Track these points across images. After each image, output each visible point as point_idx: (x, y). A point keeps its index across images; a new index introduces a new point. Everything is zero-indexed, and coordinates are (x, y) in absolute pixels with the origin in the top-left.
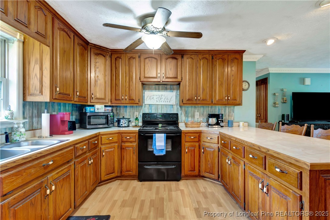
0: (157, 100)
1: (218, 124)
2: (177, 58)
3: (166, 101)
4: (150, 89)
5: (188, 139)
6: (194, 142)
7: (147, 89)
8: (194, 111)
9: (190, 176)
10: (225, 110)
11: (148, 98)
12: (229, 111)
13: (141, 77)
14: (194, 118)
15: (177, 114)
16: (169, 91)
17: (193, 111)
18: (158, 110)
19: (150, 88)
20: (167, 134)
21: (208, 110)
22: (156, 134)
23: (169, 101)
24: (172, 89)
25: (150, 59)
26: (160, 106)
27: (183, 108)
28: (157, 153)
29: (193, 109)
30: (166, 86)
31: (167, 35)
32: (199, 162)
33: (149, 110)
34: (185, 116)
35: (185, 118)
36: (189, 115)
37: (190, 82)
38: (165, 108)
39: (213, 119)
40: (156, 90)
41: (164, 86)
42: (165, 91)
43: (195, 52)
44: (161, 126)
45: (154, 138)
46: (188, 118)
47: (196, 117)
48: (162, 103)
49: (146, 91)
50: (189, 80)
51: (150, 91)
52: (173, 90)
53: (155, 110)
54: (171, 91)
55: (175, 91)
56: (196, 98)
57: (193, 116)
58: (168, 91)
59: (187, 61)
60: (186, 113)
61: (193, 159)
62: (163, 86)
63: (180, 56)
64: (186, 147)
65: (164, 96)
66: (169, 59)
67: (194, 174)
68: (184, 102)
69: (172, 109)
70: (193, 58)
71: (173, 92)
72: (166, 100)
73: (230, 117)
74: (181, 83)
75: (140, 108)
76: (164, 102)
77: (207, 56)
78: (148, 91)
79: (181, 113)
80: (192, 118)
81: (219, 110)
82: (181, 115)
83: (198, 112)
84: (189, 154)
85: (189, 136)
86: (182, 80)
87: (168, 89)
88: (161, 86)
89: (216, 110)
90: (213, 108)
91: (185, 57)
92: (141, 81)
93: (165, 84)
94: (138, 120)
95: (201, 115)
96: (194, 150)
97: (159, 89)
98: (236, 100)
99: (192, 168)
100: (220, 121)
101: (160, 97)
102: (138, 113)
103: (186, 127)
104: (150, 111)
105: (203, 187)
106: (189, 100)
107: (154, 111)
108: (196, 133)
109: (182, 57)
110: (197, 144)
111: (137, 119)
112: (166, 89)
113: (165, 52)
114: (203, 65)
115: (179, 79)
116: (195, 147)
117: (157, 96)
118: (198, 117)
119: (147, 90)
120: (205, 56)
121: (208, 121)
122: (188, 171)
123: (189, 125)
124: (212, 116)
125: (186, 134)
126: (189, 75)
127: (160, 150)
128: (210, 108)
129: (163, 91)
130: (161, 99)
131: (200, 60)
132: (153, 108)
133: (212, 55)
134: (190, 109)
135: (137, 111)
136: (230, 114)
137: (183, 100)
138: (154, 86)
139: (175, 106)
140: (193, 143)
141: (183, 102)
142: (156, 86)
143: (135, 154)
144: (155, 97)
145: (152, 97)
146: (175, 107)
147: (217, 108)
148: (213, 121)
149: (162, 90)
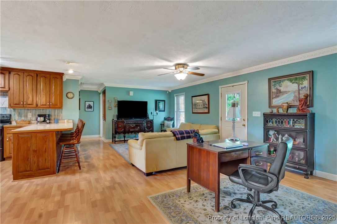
1: (44, 121)
2: (5, 73)
5: (9, 132)
10: (55, 112)
12: (58, 113)
14: (27, 117)
15: (10, 115)
16: (2, 97)
21: (40, 111)
23: (1, 104)
27: (17, 110)
29: (26, 111)
34: (18, 116)
36: (22, 116)
39: (41, 118)
47: (29, 117)
56: (22, 103)
59: (14, 77)
60: (19, 114)
63: (8, 72)
69: (5, 111)
70: (20, 75)
71: (6, 98)
73: (59, 117)
77: (32, 74)
80: (25, 117)
81: (49, 111)
82: (14, 115)
83: (31, 113)
86: (9, 90)
90: (45, 111)
91: (12, 73)
95: (33, 115)
98: (56, 105)
100: (47, 119)
103: (17, 124)
106: (16, 104)
109: (10, 73)
114: (29, 80)
115: (7, 89)
118: (31, 117)
120: (30, 74)
121: (37, 120)
124: (40, 116)
125: (8, 128)
131: (27, 77)
133: (37, 74)
134: (23, 111)
136: (59, 114)
141: (10, 106)
146: (8, 109)
147: (48, 111)
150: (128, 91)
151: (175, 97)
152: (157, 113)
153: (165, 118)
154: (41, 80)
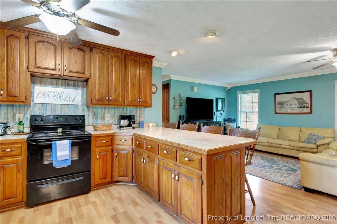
0: (55, 98)
1: (129, 125)
2: (85, 50)
3: (68, 101)
4: (42, 83)
5: (99, 144)
6: (106, 146)
7: (39, 82)
8: (104, 112)
9: (101, 185)
10: (136, 111)
11: (40, 95)
12: (140, 112)
13: (30, 66)
14: (104, 120)
15: (84, 116)
16: (72, 88)
17: (102, 112)
18: (56, 111)
19: (43, 81)
20: (72, 140)
21: (119, 111)
22: (57, 141)
23: (71, 100)
24: (76, 86)
25: (45, 44)
26: (59, 106)
27: (90, 109)
28: (57, 166)
29: (103, 110)
30: (67, 81)
31: (77, 22)
32: (112, 167)
33: (41, 111)
34: (93, 118)
35: (94, 120)
36: (98, 117)
37: (100, 80)
38: (66, 108)
39: (125, 121)
40: (52, 85)
41: (65, 81)
42: (66, 87)
43: (107, 48)
44: (61, 131)
45: (53, 146)
46: (97, 120)
47: (106, 119)
48: (63, 102)
49: (37, 85)
50: (100, 77)
51: (44, 85)
52: (78, 87)
53: (52, 111)
54: (75, 88)
55: (80, 88)
56: (107, 98)
57: (103, 118)
58: (70, 87)
59: (97, 56)
60: (94, 115)
61: (105, 164)
62: (63, 80)
63: (89, 49)
64: (97, 153)
65: (65, 93)
66: (73, 49)
67: (107, 181)
68: (94, 102)
69: (76, 110)
70: (105, 54)
71: (77, 89)
72: (67, 99)
73: (141, 119)
74: (90, 80)
75: (26, 108)
76: (66, 101)
77: (119, 55)
78: (39, 85)
79: (89, 115)
80: (101, 120)
81: (130, 111)
82: (88, 117)
83: (108, 113)
84: (101, 161)
85: (100, 140)
86: (90, 76)
87: (71, 85)
88: (61, 80)
89: (128, 111)
90: (125, 110)
91: (95, 51)
92: (28, 72)
93: (66, 78)
94: (23, 125)
95: (112, 117)
96: (107, 155)
97: (57, 85)
98: (147, 102)
99: (104, 175)
100: (132, 122)
101: (60, 94)
102: (21, 115)
103: (95, 130)
104: (43, 112)
105: (117, 193)
106: (99, 100)
107: (50, 111)
108: (108, 136)
109: (91, 50)
110: (110, 148)
111: (20, 123)
112: (68, 85)
113: (70, 41)
114: (115, 63)
115: (87, 75)
116: (107, 152)
117: (54, 92)
118: (109, 119)
119: (37, 83)
120: (117, 54)
121: (119, 123)
122: (100, 180)
123: (99, 128)
124: (123, 117)
125: (96, 138)
126: (99, 72)
127: (63, 161)
128: (121, 110)
129: (63, 87)
130: (60, 97)
131: (112, 57)
132: (47, 108)
133: (125, 54)
134: (99, 110)
135: (21, 111)
136: (141, 116)
137: (91, 100)
138: (49, 80)
139: (80, 106)
140: (104, 147)
141: (91, 102)
142: (53, 80)
143: (21, 172)
144: (51, 95)
145: (47, 94)
146: (81, 108)
147: (129, 110)
148: (125, 122)
149: (62, 85)
150: (192, 86)
151: (239, 95)
152: (221, 114)
153: (224, 119)
154: (129, 64)
